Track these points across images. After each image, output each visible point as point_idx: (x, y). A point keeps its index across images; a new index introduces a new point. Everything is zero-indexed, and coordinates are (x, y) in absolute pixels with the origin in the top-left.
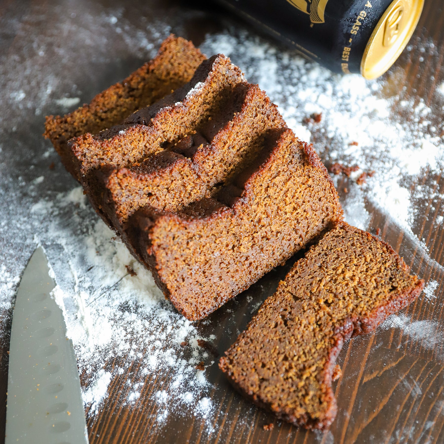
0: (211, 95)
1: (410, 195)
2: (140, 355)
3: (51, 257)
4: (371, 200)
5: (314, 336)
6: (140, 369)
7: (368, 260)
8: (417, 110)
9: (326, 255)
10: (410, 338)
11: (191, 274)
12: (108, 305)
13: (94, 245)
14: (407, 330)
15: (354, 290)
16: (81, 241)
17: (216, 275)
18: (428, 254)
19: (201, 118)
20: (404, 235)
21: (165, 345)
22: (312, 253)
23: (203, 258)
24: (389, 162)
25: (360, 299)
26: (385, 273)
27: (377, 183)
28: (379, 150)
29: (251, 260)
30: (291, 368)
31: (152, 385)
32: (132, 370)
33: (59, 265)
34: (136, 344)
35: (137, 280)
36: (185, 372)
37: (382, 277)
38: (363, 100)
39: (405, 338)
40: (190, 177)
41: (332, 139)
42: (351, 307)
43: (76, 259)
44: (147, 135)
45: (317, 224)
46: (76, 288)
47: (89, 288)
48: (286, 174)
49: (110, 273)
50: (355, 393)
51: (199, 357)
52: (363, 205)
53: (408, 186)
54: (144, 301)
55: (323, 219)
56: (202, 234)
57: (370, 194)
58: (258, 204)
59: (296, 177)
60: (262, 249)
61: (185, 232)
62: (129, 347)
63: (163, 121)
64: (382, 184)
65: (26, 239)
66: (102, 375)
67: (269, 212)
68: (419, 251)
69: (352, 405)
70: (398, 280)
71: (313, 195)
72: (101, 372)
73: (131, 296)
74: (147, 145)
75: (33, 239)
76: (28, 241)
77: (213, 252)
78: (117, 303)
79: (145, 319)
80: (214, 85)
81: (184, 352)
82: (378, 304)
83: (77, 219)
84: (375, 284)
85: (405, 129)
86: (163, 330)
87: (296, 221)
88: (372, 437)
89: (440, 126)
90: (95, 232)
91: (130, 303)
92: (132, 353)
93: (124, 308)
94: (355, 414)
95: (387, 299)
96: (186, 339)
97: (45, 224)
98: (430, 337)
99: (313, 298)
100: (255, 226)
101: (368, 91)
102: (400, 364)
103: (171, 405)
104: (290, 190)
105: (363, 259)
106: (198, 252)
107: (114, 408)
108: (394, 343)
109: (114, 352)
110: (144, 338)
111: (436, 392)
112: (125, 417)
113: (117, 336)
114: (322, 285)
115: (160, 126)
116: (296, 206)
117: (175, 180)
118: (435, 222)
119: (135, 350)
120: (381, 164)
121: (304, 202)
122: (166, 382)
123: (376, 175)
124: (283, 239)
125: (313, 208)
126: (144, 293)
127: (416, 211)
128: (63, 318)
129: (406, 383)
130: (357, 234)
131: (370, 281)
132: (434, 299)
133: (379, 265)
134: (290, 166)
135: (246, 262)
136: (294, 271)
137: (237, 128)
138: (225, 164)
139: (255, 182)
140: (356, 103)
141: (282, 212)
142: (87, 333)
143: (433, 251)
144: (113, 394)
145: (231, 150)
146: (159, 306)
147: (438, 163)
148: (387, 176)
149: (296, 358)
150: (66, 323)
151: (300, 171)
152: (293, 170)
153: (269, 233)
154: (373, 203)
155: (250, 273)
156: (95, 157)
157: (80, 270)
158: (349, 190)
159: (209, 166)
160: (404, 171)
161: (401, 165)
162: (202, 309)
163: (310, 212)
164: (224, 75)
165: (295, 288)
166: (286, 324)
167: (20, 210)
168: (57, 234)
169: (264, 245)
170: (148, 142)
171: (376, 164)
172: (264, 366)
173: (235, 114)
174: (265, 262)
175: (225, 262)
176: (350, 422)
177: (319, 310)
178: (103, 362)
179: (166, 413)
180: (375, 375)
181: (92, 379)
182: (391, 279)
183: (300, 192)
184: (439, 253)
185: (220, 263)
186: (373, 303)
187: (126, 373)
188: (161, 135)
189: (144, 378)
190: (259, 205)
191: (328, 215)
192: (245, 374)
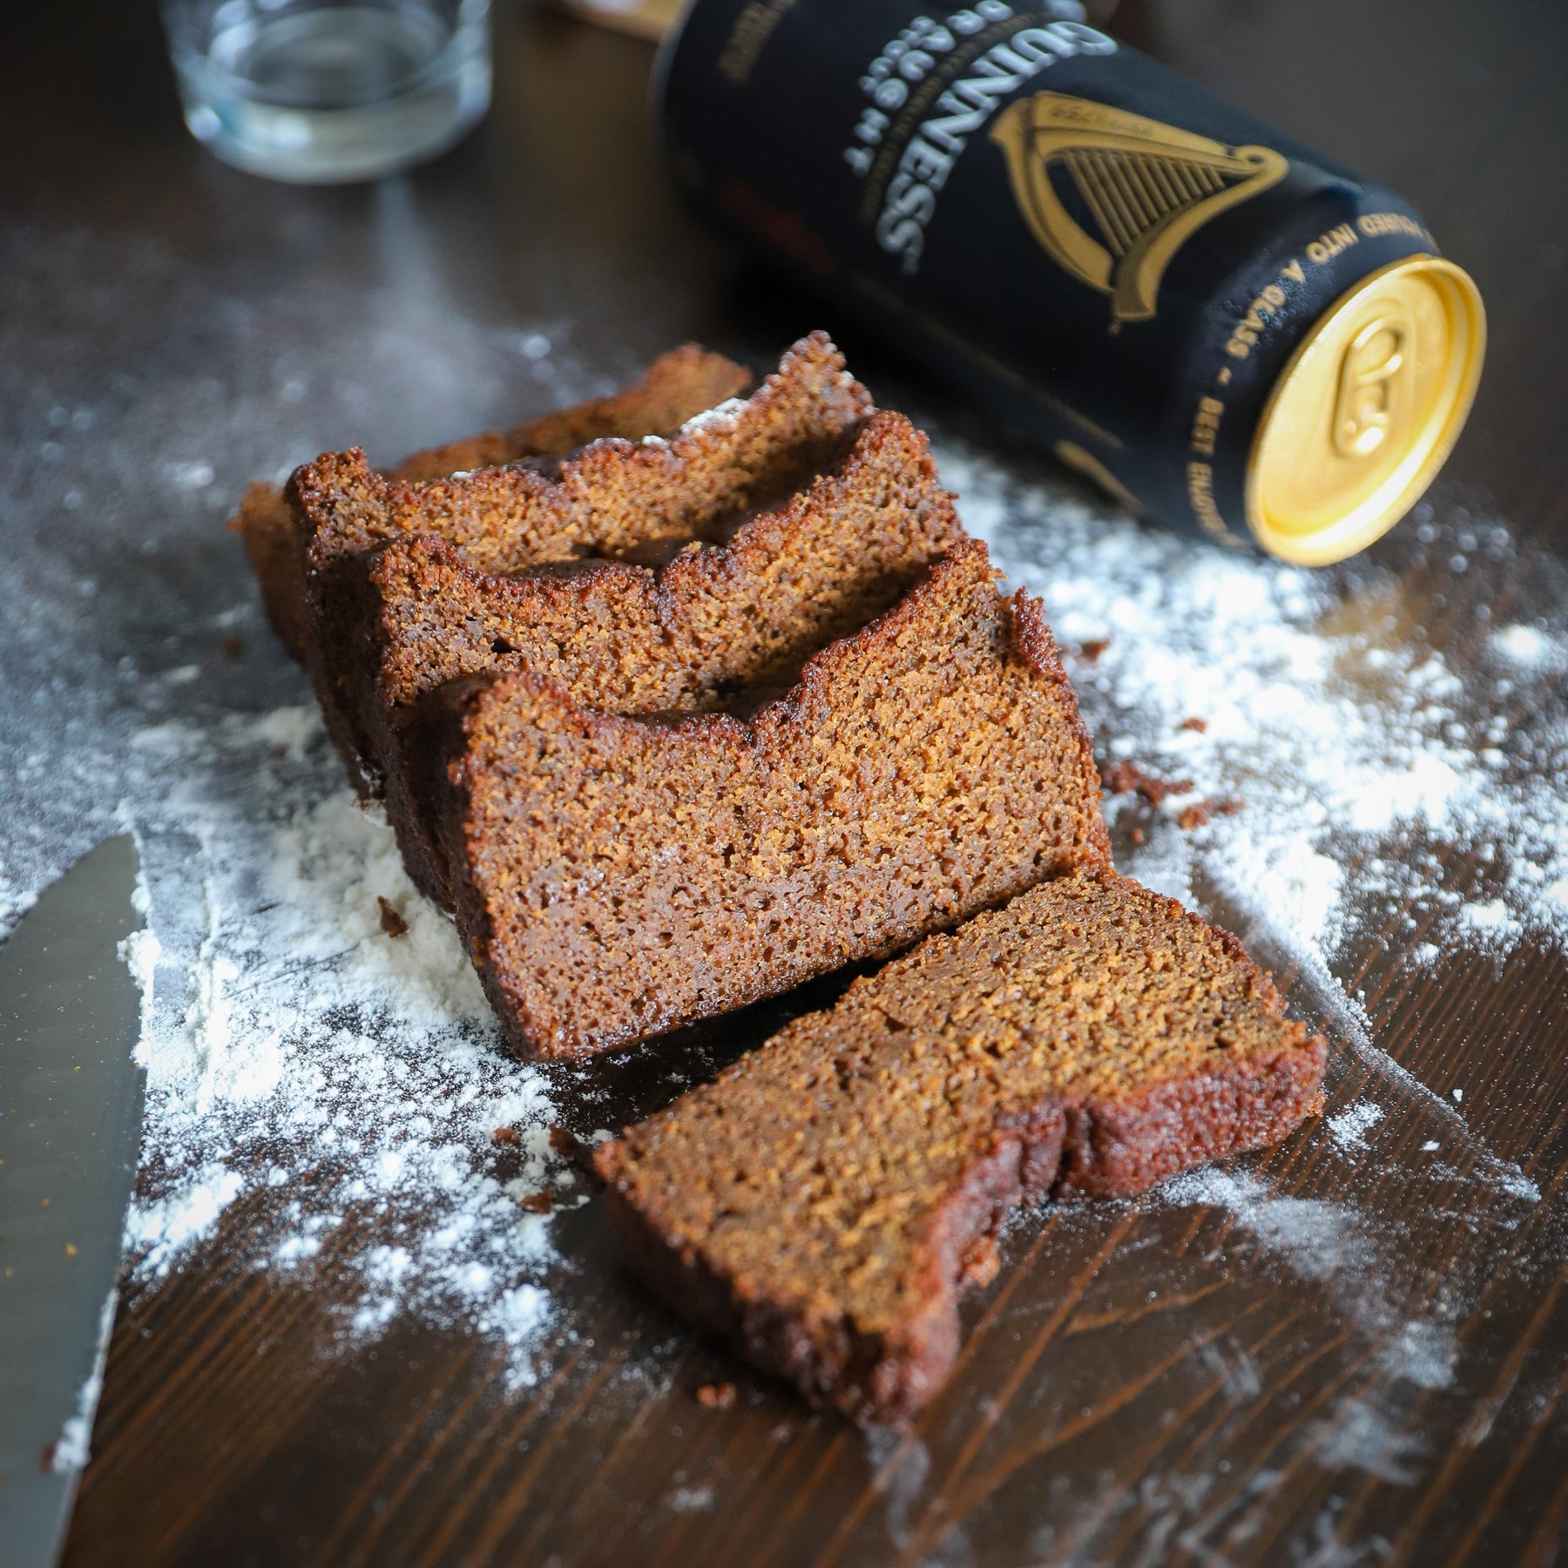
0: (761, 443)
1: (1343, 878)
2: (353, 1146)
3: (154, 861)
4: (1215, 874)
5: (929, 1125)
6: (339, 1181)
7: (1158, 963)
8: (1416, 679)
9: (1024, 935)
10: (1254, 1239)
11: (574, 891)
12: (293, 1004)
13: (300, 854)
14: (1249, 1216)
15: (1091, 1032)
16: (260, 837)
17: (654, 924)
18: (1367, 1033)
19: (719, 505)
20: (1301, 975)
21: (442, 1133)
22: (982, 927)
23: (623, 849)
24: (1294, 789)
25: (1104, 1055)
26: (1203, 1005)
27: (1244, 835)
28: (1270, 756)
29: (780, 910)
30: (827, 1191)
31: (366, 1227)
32: (314, 1178)
33: (170, 885)
34: (351, 1115)
35: (406, 950)
36: (485, 1211)
37: (1189, 1014)
38: (1250, 629)
39: (1238, 1236)
40: (638, 630)
41: (1130, 709)
42: (1070, 1068)
43: (231, 879)
44: (539, 505)
45: (1016, 858)
46: (206, 949)
47: (246, 954)
48: (942, 672)
49: (326, 927)
50: (1032, 1355)
51: (545, 1180)
52: (1187, 880)
53: (1341, 855)
54: (412, 1008)
55: (1040, 851)
56: (636, 769)
57: (1213, 858)
58: (835, 738)
59: (972, 693)
60: (822, 888)
61: (581, 744)
62: (325, 1120)
63: (597, 477)
64: (1261, 839)
65: (91, 806)
66: (210, 1178)
67: (868, 776)
68: (1339, 1021)
69: (1013, 1387)
70: (1241, 1025)
71: (1018, 762)
72: (212, 1169)
73: (374, 993)
74: (532, 535)
75: (114, 809)
76: (96, 814)
77: (658, 845)
78: (324, 1002)
79: (397, 1056)
80: (778, 417)
81: (499, 1160)
82: (1158, 1072)
83: (266, 781)
84: (1162, 1026)
85: (1365, 719)
86: (447, 1094)
87: (948, 833)
88: (1061, 1484)
89: (1482, 725)
90: (313, 820)
91: (366, 1010)
92: (329, 1136)
93: (343, 1019)
94: (1019, 1412)
95: (1193, 1067)
96: (517, 1126)
97: (164, 780)
98: (1322, 1247)
99: (952, 1032)
100: (813, 807)
101: (1272, 612)
102: (1205, 1301)
103: (413, 1291)
104: (946, 724)
105: (1143, 960)
106: (609, 826)
107: (224, 1268)
108: (1199, 1244)
109: (273, 1128)
110: (381, 1104)
111: (1308, 1397)
112: (252, 1298)
113: (295, 1085)
114: (989, 1003)
115: (583, 489)
116: (957, 784)
117: (590, 623)
118: (1410, 957)
119: (341, 1132)
120: (1269, 791)
121: (985, 778)
122: (414, 1227)
123: (1248, 814)
124: (897, 875)
125: (1014, 805)
126: (415, 984)
127: (1354, 920)
128: (138, 1010)
129: (1212, 1356)
130: (1137, 899)
131: (1149, 1016)
132: (1360, 1151)
133: (1189, 982)
134: (961, 652)
135: (761, 915)
136: (910, 961)
137: (816, 522)
138: (760, 630)
139: (837, 666)
140: (1227, 634)
141: (908, 788)
142: (202, 1063)
143: (1384, 1029)
144: (231, 1233)
145: (786, 586)
146: (454, 1030)
147: (1454, 815)
148: (1279, 823)
149: (850, 1171)
150: (144, 1026)
151: (989, 677)
152: (968, 666)
153: (854, 844)
154: (1220, 880)
155: (768, 954)
156: (361, 522)
157: (235, 906)
158: (1149, 839)
159: (709, 615)
160: (1337, 819)
161: (1333, 802)
162: (584, 1022)
163: (999, 817)
164: (813, 397)
165: (902, 1001)
166: (844, 1085)
167: (97, 735)
168: (192, 808)
169: (831, 875)
170: (534, 527)
171: (1251, 788)
172: (741, 1177)
173: (819, 478)
174: (823, 932)
175: (692, 888)
176: (996, 1430)
177: (959, 1062)
178: (227, 1145)
179: (389, 1308)
180: (1111, 1317)
181: (177, 1183)
182: (1218, 1022)
183: (979, 743)
184: (1403, 1035)
185: (677, 890)
186: (1144, 1070)
187: (293, 1182)
188: (581, 518)
189: (346, 1208)
190: (838, 744)
191: (1057, 841)
192: (672, 1190)
